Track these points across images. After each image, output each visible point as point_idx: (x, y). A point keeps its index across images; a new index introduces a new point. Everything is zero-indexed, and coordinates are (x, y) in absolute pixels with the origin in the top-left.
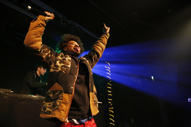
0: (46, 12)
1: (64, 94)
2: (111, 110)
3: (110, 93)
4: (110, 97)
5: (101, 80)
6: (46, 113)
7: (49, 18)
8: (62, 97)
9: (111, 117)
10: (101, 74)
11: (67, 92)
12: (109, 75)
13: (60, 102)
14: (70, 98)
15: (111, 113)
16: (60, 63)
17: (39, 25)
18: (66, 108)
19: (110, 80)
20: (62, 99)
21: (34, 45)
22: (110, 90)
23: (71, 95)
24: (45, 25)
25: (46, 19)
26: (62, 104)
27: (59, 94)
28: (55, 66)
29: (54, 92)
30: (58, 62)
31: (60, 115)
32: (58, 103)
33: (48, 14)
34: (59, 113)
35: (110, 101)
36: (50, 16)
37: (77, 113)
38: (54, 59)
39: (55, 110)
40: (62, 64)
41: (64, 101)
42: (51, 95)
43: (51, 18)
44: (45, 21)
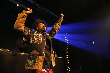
0: (28, 9)
1: (40, 56)
2: (68, 62)
3: (67, 52)
4: (67, 54)
5: (62, 44)
6: (30, 67)
7: (29, 12)
8: (39, 58)
9: (68, 66)
10: (62, 40)
11: (41, 55)
12: (67, 41)
13: (38, 61)
14: (43, 58)
15: (68, 64)
16: (36, 38)
17: (23, 16)
18: (41, 64)
19: (67, 44)
20: (39, 59)
21: (20, 29)
22: (67, 50)
23: (43, 57)
24: (27, 16)
25: (28, 13)
26: (39, 62)
27: (37, 56)
28: (33, 39)
29: (33, 55)
30: (34, 37)
31: (39, 68)
32: (37, 61)
33: (29, 10)
34: (38, 67)
35: (67, 56)
36: (30, 11)
37: (46, 66)
38: (32, 35)
39: (35, 65)
40: (37, 39)
41: (40, 60)
42: (32, 57)
43: (31, 12)
44: (27, 14)
